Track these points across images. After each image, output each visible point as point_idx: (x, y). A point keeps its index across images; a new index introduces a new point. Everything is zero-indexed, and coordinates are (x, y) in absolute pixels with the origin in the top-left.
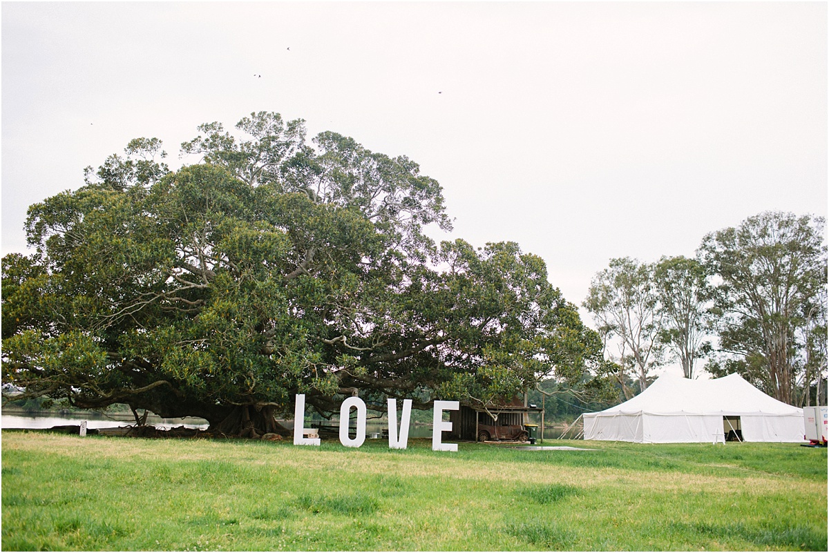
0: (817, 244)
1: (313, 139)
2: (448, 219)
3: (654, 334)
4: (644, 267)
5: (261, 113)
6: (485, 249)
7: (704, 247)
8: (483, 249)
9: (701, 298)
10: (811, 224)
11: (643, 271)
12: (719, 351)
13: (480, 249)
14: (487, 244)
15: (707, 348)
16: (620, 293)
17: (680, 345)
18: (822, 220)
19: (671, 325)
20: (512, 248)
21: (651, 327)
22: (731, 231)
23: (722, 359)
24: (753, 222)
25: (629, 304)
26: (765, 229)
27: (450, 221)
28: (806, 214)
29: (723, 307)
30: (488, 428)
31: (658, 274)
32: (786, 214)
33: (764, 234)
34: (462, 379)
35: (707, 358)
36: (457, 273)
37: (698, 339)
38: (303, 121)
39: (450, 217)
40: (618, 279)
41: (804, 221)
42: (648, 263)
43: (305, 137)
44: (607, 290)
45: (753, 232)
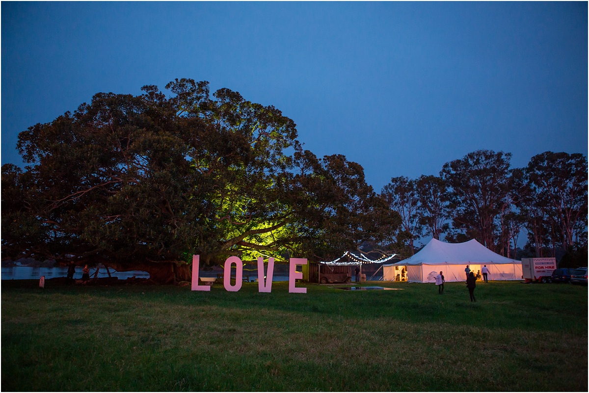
0: (507, 168)
1: (214, 94)
2: (299, 144)
3: (417, 220)
4: (411, 182)
5: (182, 79)
6: (324, 159)
7: (444, 170)
8: (322, 160)
9: (443, 200)
10: (503, 157)
11: (411, 184)
12: (453, 228)
13: (320, 160)
14: (325, 156)
15: (446, 227)
16: (397, 197)
17: (431, 225)
18: (509, 154)
19: (427, 214)
20: (341, 158)
21: (415, 216)
22: (458, 161)
23: (455, 233)
24: (471, 156)
25: (403, 204)
26: (478, 160)
27: (301, 144)
28: (500, 151)
29: (454, 205)
30: (326, 275)
31: (419, 186)
32: (490, 151)
33: (477, 162)
34: (309, 244)
35: (446, 233)
36: (305, 174)
37: (441, 222)
38: (208, 82)
39: (301, 142)
40: (396, 189)
41: (500, 154)
42: (414, 179)
43: (209, 94)
44: (391, 195)
45: (471, 162)
